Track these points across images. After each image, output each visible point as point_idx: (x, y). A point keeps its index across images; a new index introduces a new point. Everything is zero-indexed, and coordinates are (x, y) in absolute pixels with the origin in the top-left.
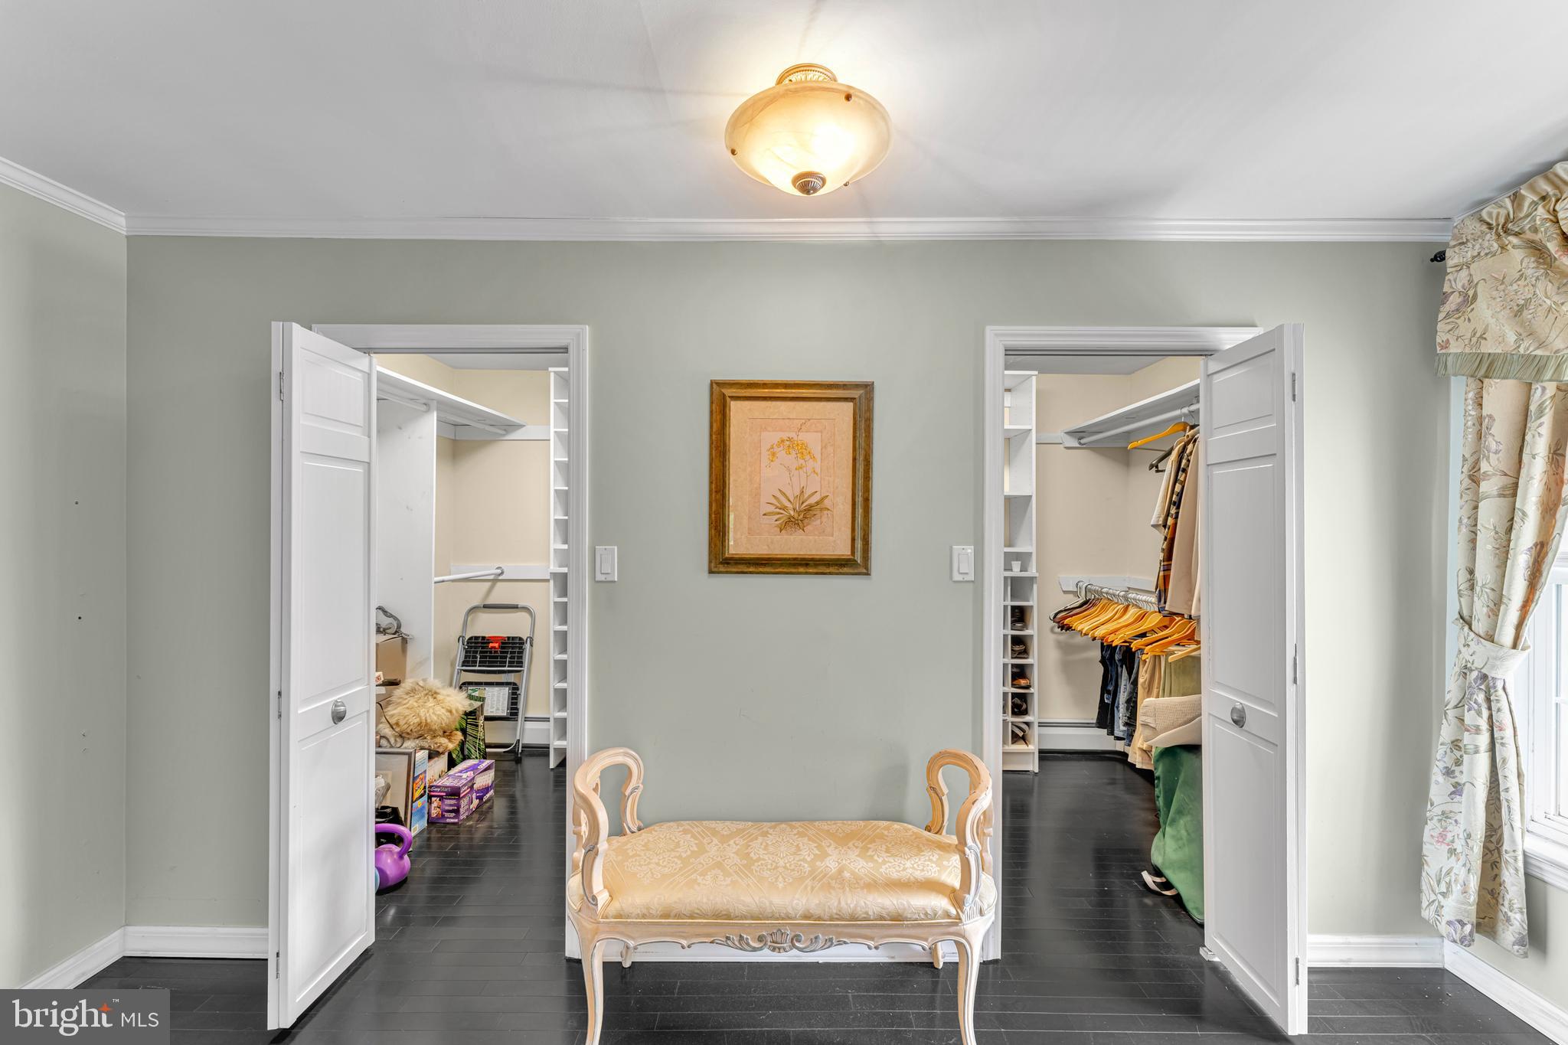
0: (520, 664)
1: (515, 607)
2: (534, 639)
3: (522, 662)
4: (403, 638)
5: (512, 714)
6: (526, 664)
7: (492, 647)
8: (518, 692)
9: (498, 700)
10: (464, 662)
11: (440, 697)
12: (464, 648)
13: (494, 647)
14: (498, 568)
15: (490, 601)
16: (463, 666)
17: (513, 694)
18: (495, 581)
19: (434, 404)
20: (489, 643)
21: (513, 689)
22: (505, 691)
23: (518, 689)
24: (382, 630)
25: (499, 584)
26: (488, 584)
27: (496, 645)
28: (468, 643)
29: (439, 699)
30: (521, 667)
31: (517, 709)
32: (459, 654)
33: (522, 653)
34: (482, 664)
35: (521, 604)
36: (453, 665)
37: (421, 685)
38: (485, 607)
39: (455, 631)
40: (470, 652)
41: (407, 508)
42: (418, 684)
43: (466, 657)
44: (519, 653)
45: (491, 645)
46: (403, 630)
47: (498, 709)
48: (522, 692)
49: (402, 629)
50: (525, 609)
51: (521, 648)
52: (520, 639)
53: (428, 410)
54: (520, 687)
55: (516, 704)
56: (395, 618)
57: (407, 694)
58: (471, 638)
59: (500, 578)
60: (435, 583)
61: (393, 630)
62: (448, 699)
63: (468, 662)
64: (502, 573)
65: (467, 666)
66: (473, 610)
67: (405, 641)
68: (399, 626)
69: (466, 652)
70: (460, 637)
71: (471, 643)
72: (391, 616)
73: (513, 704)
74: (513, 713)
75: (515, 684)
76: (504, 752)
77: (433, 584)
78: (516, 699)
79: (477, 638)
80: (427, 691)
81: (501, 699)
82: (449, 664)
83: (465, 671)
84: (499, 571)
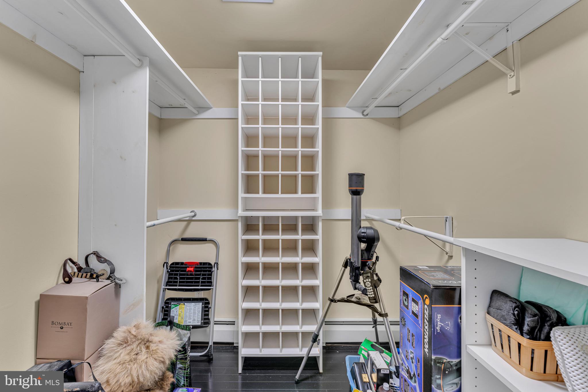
0: (210, 284)
1: (204, 240)
2: (219, 263)
3: (211, 282)
4: (116, 284)
5: (205, 323)
6: (214, 284)
7: (189, 271)
8: (210, 306)
9: (194, 313)
10: (168, 282)
11: (153, 347)
12: (168, 271)
13: (190, 271)
14: (192, 212)
15: (187, 235)
16: (166, 286)
17: (206, 307)
18: (189, 221)
19: (146, 61)
20: (186, 268)
21: (206, 303)
22: (199, 306)
23: (209, 303)
24: (95, 276)
25: (192, 223)
26: (185, 223)
27: (192, 269)
28: (170, 267)
29: (151, 349)
30: (210, 286)
31: (208, 319)
32: (163, 274)
33: (211, 275)
34: (182, 284)
35: (209, 238)
36: (159, 282)
37: (134, 333)
38: (184, 240)
39: (161, 258)
40: (172, 274)
41: (121, 157)
42: (130, 332)
43: (169, 278)
44: (209, 275)
45: (188, 269)
46: (117, 274)
47: (194, 320)
48: (211, 305)
49: (115, 274)
50: (212, 241)
51: (210, 271)
52: (210, 264)
53: (141, 66)
54: (210, 303)
55: (208, 315)
56: (110, 263)
57: (120, 345)
58: (173, 264)
59: (194, 219)
60: (147, 227)
61: (106, 276)
62: (161, 346)
63: (171, 282)
64: (195, 215)
65: (170, 286)
66: (174, 242)
67: (118, 286)
68: (113, 272)
69: (169, 275)
70: (165, 263)
71: (173, 267)
72: (106, 261)
73: (205, 315)
74: (206, 321)
75: (206, 299)
76: (200, 356)
77: (145, 228)
78: (208, 311)
79: (177, 263)
80: (140, 341)
81: (196, 312)
82: (156, 282)
83: (168, 289)
84: (193, 214)
